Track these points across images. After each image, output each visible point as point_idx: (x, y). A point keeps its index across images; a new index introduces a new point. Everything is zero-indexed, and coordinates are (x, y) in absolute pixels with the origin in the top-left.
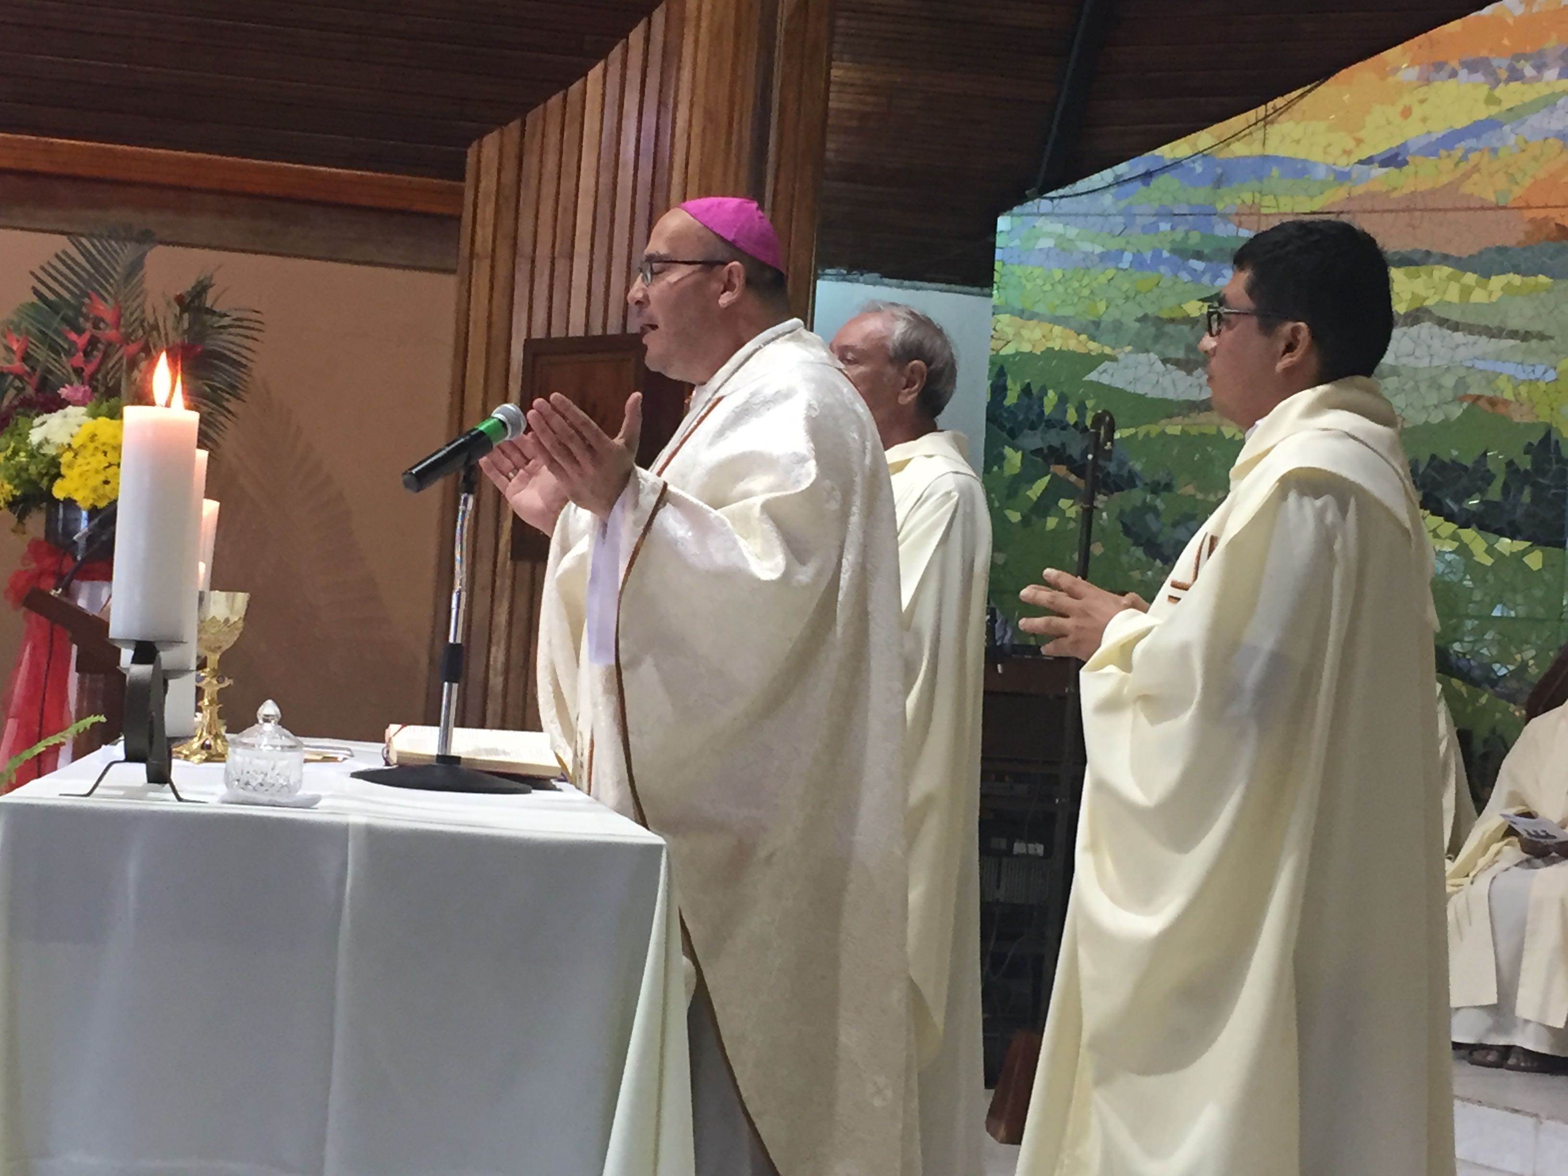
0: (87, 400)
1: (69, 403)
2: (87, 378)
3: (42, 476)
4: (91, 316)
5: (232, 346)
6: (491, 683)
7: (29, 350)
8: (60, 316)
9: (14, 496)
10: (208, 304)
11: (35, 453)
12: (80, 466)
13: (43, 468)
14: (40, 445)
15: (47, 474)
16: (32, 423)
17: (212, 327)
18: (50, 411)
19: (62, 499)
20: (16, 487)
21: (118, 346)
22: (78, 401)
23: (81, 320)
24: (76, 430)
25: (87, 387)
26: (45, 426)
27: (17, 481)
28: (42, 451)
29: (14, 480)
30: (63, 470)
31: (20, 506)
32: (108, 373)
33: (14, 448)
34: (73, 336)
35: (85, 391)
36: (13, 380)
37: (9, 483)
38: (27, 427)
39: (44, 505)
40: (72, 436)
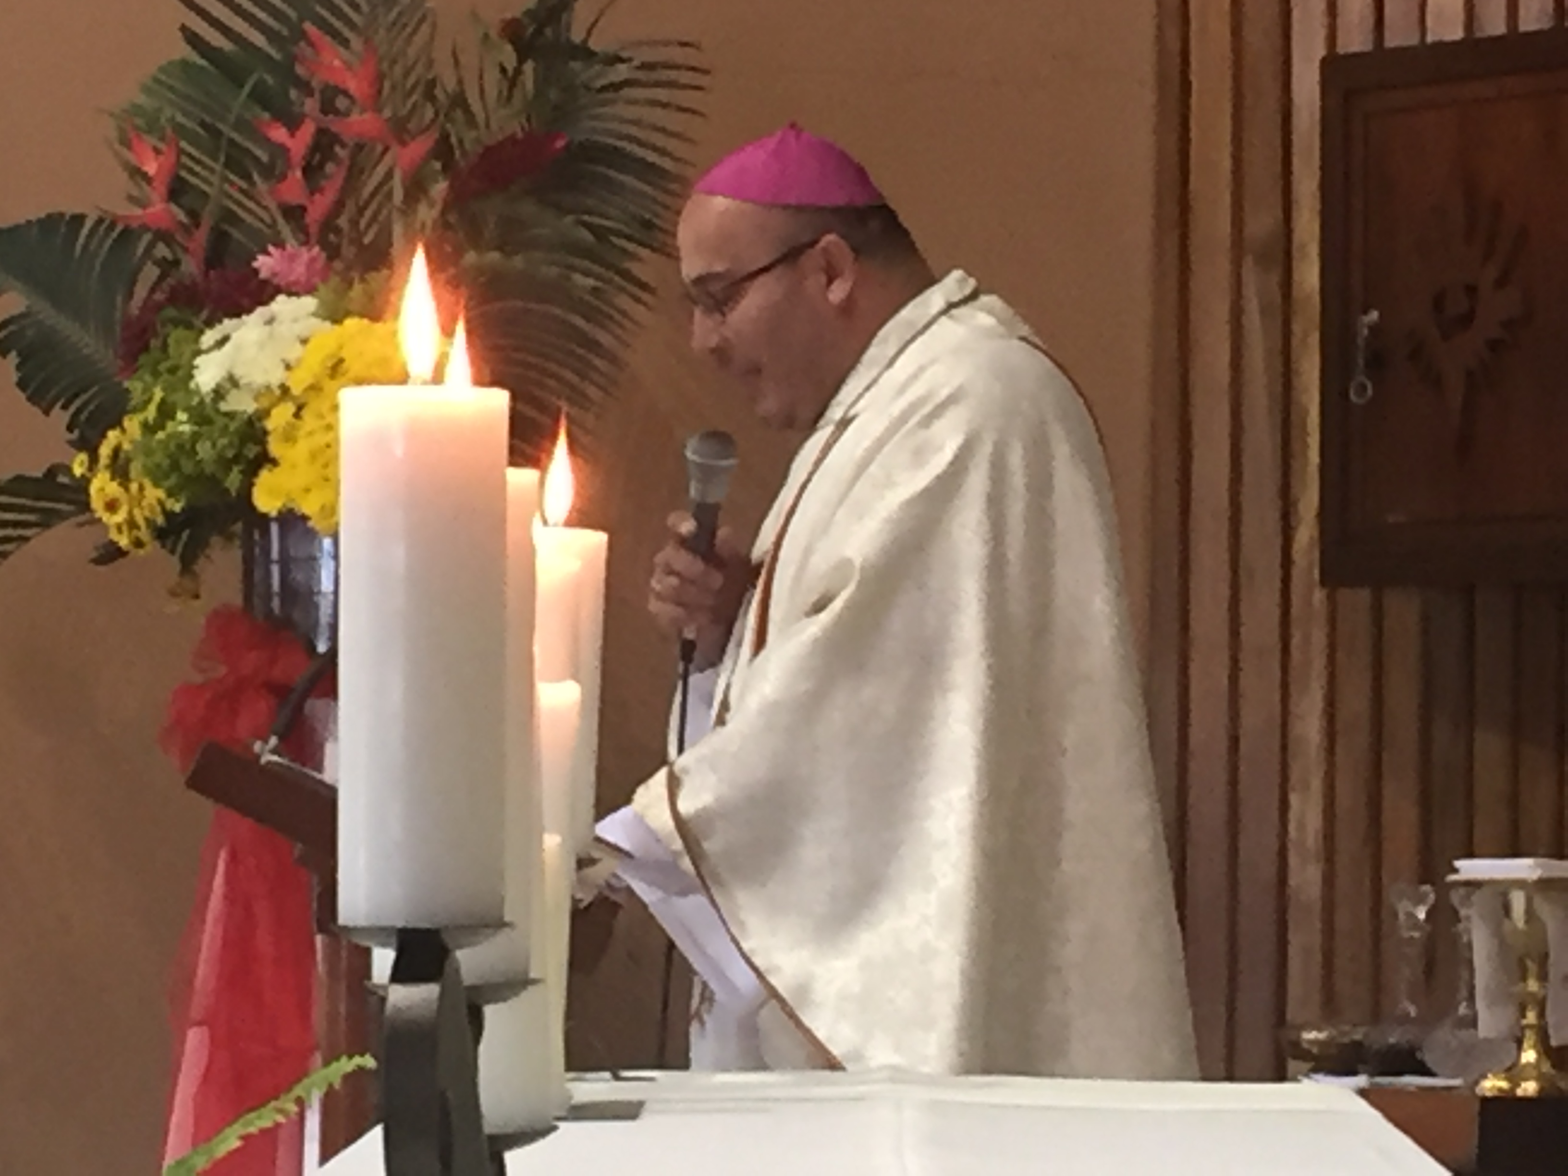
0: (316, 280)
1: (278, 290)
2: (314, 230)
3: (226, 464)
4: (314, 84)
5: (634, 131)
6: (1293, 881)
7: (184, 174)
8: (247, 89)
9: (169, 515)
10: (577, 37)
11: (209, 411)
12: (310, 434)
13: (231, 444)
14: (219, 393)
15: (236, 459)
16: (197, 340)
17: (588, 88)
18: (238, 311)
19: (274, 513)
20: (170, 494)
21: (379, 148)
22: (296, 283)
23: (293, 94)
24: (295, 352)
25: (316, 249)
26: (228, 347)
27: (173, 480)
28: (224, 407)
29: (167, 476)
30: (275, 448)
31: (185, 535)
32: (361, 211)
33: (163, 401)
34: (279, 134)
35: (313, 260)
36: (151, 246)
37: (156, 484)
38: (188, 351)
39: (238, 527)
40: (288, 367)
